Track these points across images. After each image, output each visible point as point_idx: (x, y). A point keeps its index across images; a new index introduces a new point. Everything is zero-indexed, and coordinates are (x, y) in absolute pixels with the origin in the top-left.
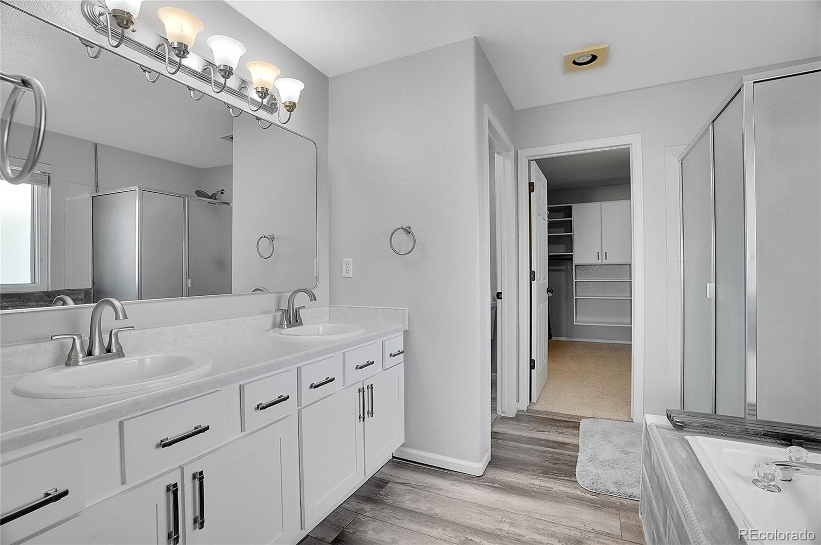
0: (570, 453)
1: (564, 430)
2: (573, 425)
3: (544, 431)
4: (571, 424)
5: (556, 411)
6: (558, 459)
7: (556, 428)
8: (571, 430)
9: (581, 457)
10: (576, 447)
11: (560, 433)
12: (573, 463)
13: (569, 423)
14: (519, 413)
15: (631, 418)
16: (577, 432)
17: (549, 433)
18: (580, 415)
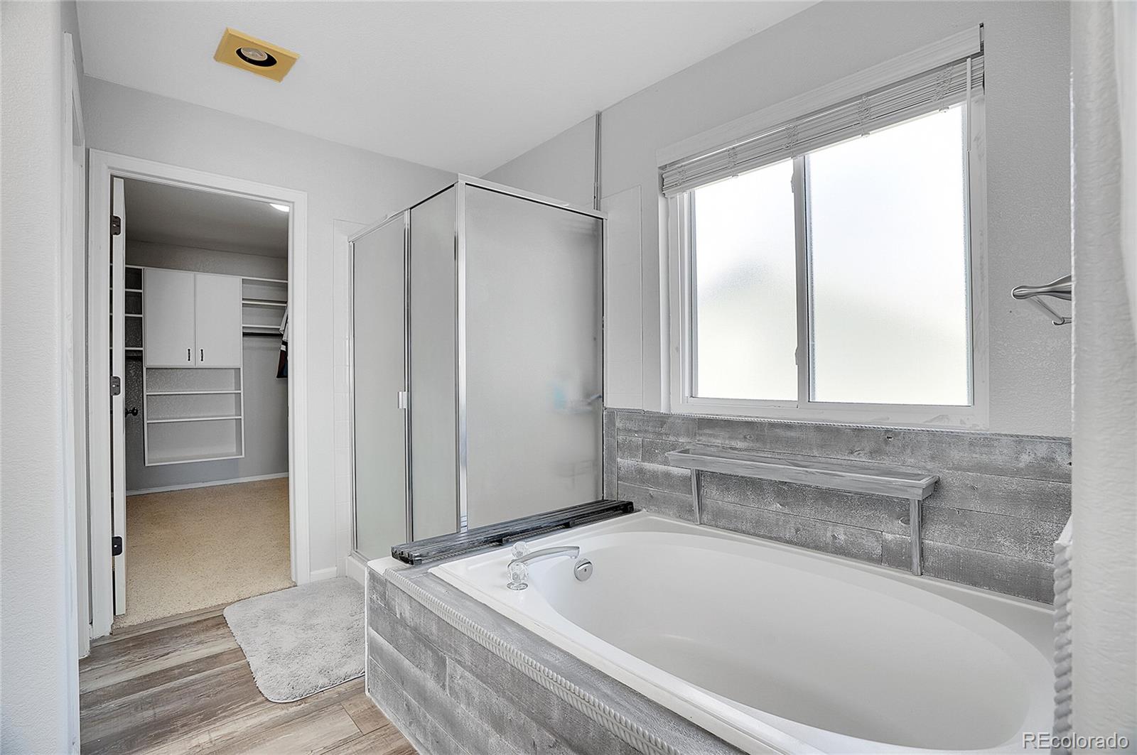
0: (232, 665)
1: (202, 637)
2: (215, 622)
3: (168, 654)
4: (210, 623)
5: (173, 612)
6: (220, 684)
7: (188, 640)
8: (214, 632)
9: (255, 662)
10: (239, 652)
11: (198, 643)
12: (247, 677)
13: (205, 623)
14: (94, 645)
15: (293, 582)
16: (227, 630)
17: (178, 653)
18: (216, 604)
